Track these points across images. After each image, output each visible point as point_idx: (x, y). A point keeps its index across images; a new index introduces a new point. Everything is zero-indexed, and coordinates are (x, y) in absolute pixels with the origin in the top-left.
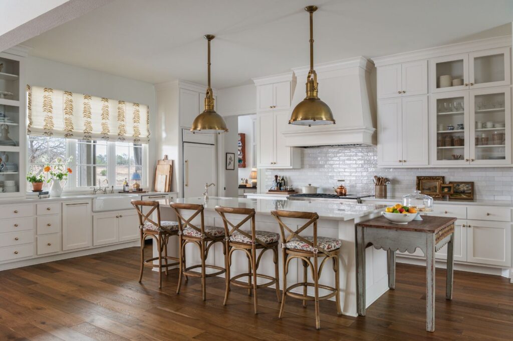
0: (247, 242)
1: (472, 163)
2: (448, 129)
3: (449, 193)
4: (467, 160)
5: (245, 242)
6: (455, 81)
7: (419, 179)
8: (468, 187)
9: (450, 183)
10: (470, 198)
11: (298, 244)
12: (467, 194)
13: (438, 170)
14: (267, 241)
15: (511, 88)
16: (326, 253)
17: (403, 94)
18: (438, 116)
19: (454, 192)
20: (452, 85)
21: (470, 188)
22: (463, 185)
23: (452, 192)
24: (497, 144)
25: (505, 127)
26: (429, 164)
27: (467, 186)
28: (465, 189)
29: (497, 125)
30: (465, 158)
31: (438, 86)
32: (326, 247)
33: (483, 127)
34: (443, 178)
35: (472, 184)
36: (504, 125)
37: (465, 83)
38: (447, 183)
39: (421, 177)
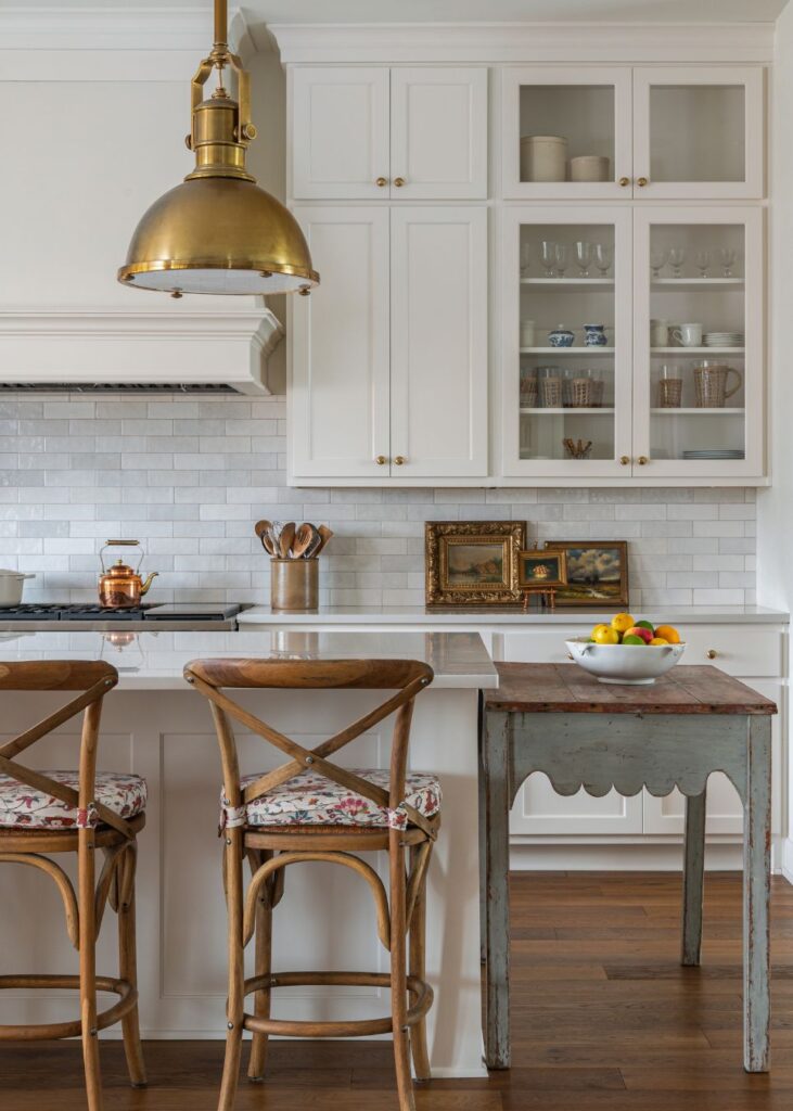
0: (49, 820)
1: (639, 470)
2: (553, 343)
3: (552, 583)
4: (625, 461)
5: (33, 824)
6: (582, 164)
7: (437, 531)
8: (607, 562)
9: (553, 545)
10: (618, 601)
11: (314, 802)
12: (606, 588)
13: (503, 500)
14: (126, 808)
15: (766, 211)
16: (424, 826)
17: (396, 192)
18: (525, 290)
19: (570, 581)
20: (568, 176)
21: (617, 563)
22: (593, 552)
23: (563, 578)
24: (710, 406)
25: (742, 345)
26: (490, 473)
27: (606, 556)
28: (601, 567)
29: (713, 338)
30: (619, 453)
31: (525, 175)
32: (425, 803)
33: (671, 343)
34: (524, 525)
35: (620, 548)
36: (739, 339)
37: (619, 174)
38: (541, 546)
39: (446, 524)
